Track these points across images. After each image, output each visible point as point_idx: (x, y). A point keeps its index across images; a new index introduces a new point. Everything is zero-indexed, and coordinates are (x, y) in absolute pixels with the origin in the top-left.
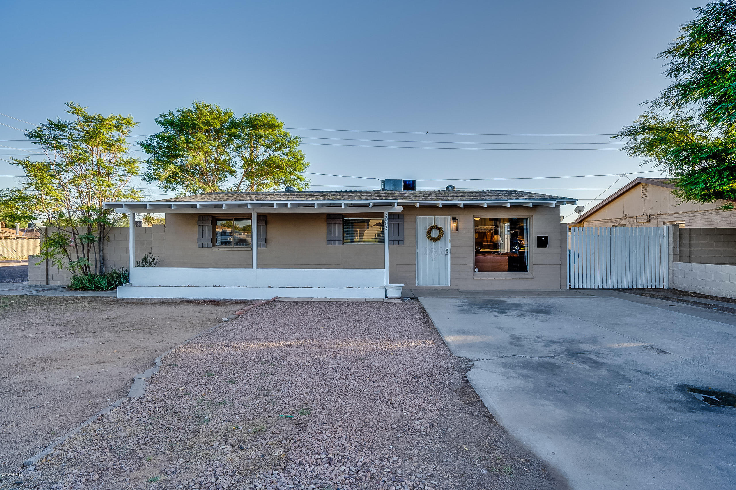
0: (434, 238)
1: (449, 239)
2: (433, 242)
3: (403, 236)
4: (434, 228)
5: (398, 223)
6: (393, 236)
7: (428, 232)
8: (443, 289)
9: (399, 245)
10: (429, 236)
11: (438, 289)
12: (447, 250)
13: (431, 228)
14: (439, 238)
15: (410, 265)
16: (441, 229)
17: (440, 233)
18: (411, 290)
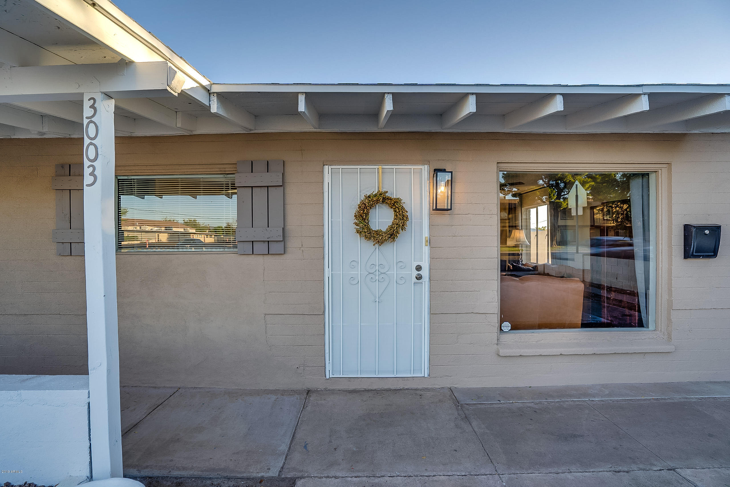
0: (378, 232)
1: (426, 234)
2: (377, 245)
3: (283, 228)
4: (377, 201)
5: (268, 187)
6: (253, 227)
7: (359, 213)
8: (406, 387)
9: (272, 255)
10: (362, 226)
11: (393, 387)
12: (419, 268)
13: (370, 200)
14: (393, 232)
15: (306, 316)
16: (399, 205)
17: (397, 215)
18: (308, 393)
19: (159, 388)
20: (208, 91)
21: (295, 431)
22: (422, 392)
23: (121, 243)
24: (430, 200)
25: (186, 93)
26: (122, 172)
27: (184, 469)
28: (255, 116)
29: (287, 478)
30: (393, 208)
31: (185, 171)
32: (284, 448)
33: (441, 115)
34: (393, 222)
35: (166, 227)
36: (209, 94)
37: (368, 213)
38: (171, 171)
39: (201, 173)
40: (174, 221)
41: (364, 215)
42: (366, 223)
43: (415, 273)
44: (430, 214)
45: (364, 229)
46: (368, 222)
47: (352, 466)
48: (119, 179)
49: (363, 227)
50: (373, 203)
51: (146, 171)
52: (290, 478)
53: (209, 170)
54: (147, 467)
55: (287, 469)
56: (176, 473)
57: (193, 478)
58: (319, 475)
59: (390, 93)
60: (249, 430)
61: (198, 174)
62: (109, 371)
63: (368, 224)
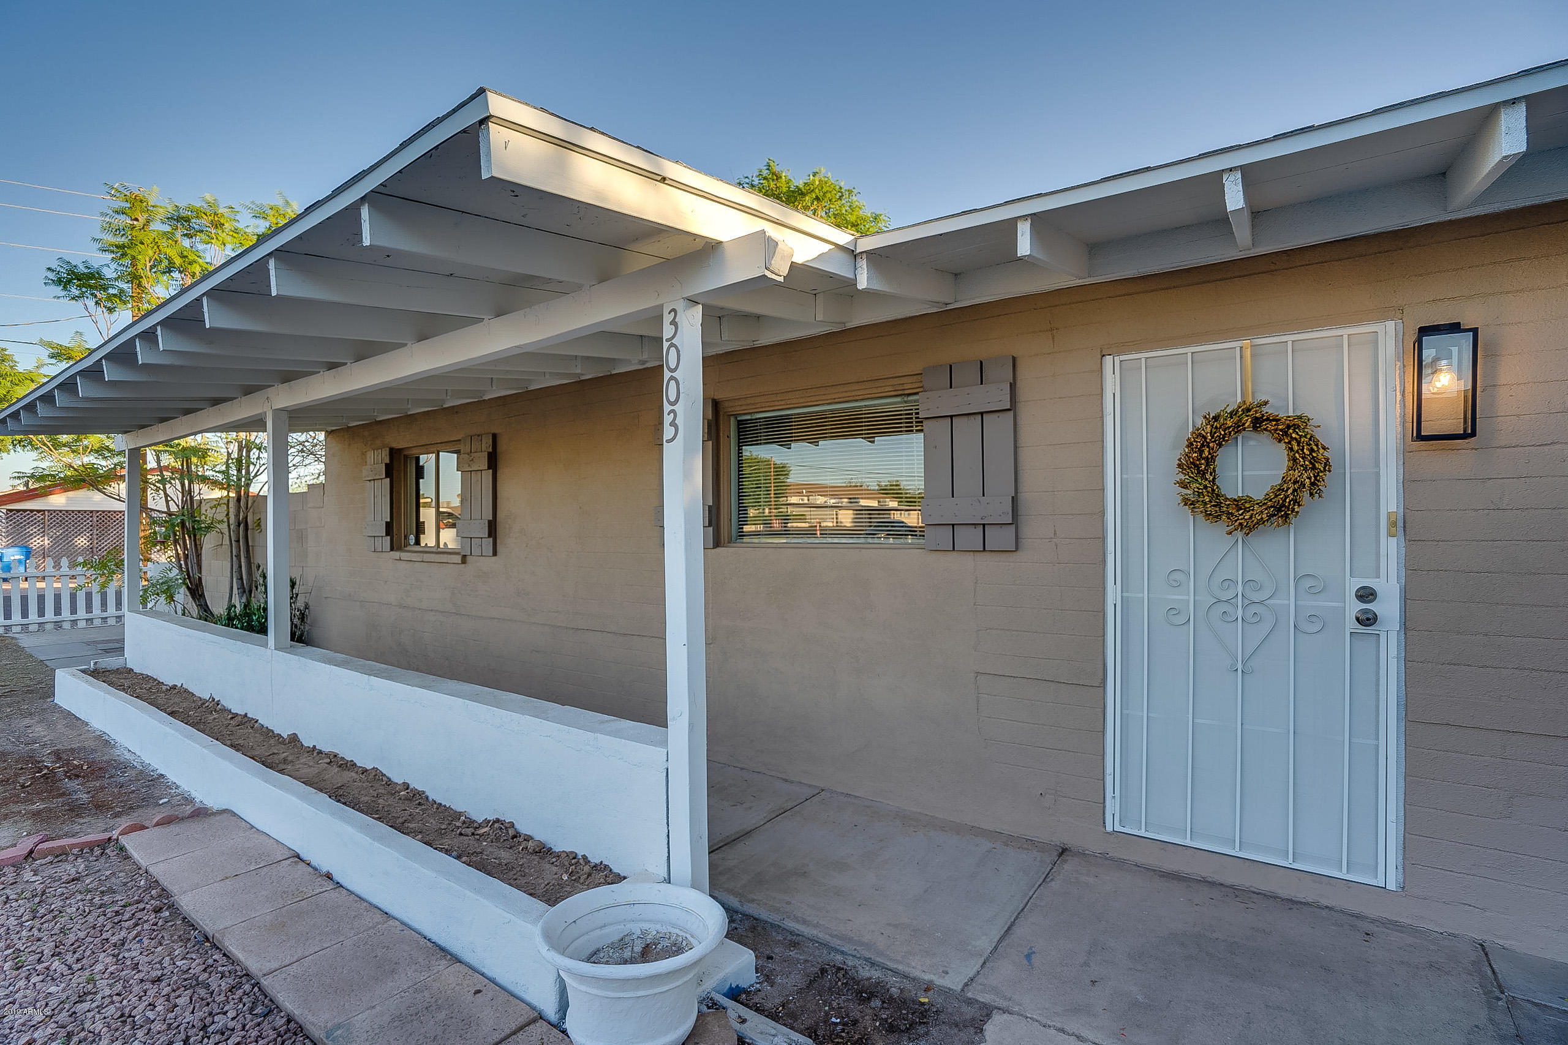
0: (1240, 503)
1: (1391, 501)
2: (1239, 535)
3: (1013, 497)
4: (1239, 428)
5: (982, 414)
6: (953, 497)
7: (1189, 457)
8: (1324, 902)
9: (993, 553)
10: (1196, 490)
11: (1284, 893)
12: (1366, 595)
13: (1216, 426)
14: (1285, 501)
15: (1063, 685)
16: (1301, 434)
17: (1295, 460)
18: (1061, 855)
19: (792, 782)
20: (852, 253)
21: (1015, 920)
22: (1376, 929)
23: (742, 528)
24: (1404, 412)
25: (811, 267)
26: (743, 408)
27: (805, 922)
28: (956, 275)
29: (977, 1001)
30: (1285, 442)
31: (836, 396)
32: (985, 944)
33: (1444, 173)
34: (1283, 478)
35: (850, 499)
36: (853, 257)
37: (1212, 457)
38: (814, 399)
39: (861, 397)
40: (861, 486)
41: (1203, 462)
42: (1207, 482)
43: (1355, 607)
44: (1405, 454)
45: (1203, 495)
46: (1214, 479)
47: (1123, 1029)
48: (739, 421)
49: (1200, 491)
50: (1225, 434)
51: (776, 403)
52: (983, 1003)
53: (875, 391)
54: (753, 901)
55: (981, 984)
56: (790, 924)
57: (817, 942)
58: (1044, 1021)
59: (1235, 167)
60: (925, 892)
61: (857, 401)
62: (691, 726)
63: (1214, 484)
